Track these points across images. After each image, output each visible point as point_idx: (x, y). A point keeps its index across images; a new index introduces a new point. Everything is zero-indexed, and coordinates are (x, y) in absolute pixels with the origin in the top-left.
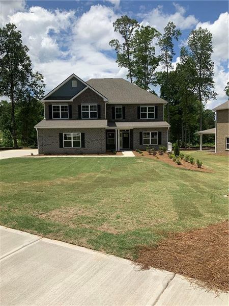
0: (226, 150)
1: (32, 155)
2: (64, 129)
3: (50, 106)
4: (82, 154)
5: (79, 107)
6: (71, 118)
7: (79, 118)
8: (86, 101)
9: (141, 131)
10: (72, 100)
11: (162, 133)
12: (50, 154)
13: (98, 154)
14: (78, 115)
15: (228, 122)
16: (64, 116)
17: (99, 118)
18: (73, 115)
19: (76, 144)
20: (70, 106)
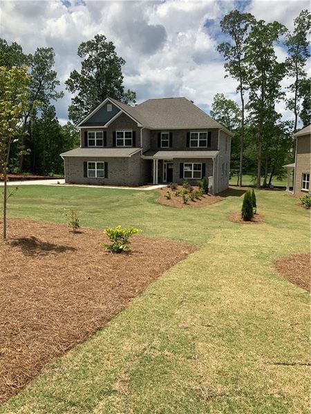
0: (302, 191)
1: (59, 183)
2: (88, 157)
3: (86, 133)
4: (103, 185)
5: (114, 133)
6: (105, 146)
7: (114, 146)
8: (121, 127)
9: (182, 161)
10: (105, 126)
11: (207, 165)
12: (73, 183)
13: (119, 185)
14: (112, 143)
15: (309, 152)
16: (99, 143)
17: (134, 146)
18: (108, 143)
20: (105, 133)
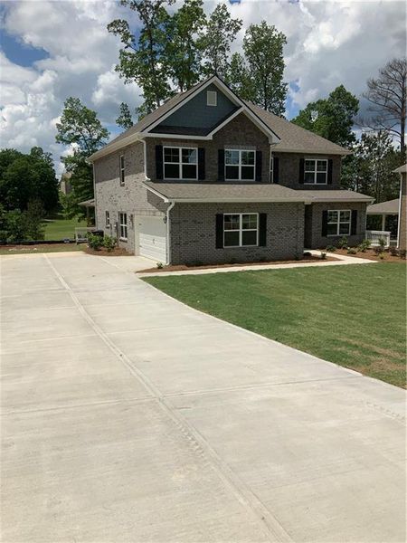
2: (225, 204)
3: (159, 148)
5: (220, 153)
6: (203, 179)
7: (221, 180)
8: (234, 141)
9: (324, 208)
10: (210, 137)
11: (358, 214)
17: (259, 181)
19: (249, 238)
20: (203, 152)
